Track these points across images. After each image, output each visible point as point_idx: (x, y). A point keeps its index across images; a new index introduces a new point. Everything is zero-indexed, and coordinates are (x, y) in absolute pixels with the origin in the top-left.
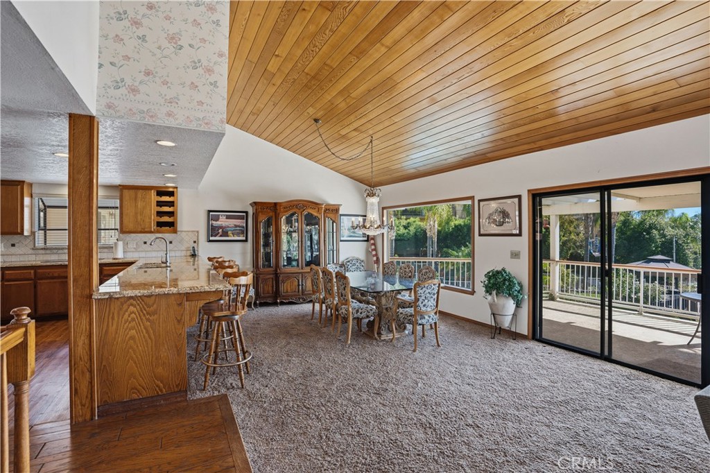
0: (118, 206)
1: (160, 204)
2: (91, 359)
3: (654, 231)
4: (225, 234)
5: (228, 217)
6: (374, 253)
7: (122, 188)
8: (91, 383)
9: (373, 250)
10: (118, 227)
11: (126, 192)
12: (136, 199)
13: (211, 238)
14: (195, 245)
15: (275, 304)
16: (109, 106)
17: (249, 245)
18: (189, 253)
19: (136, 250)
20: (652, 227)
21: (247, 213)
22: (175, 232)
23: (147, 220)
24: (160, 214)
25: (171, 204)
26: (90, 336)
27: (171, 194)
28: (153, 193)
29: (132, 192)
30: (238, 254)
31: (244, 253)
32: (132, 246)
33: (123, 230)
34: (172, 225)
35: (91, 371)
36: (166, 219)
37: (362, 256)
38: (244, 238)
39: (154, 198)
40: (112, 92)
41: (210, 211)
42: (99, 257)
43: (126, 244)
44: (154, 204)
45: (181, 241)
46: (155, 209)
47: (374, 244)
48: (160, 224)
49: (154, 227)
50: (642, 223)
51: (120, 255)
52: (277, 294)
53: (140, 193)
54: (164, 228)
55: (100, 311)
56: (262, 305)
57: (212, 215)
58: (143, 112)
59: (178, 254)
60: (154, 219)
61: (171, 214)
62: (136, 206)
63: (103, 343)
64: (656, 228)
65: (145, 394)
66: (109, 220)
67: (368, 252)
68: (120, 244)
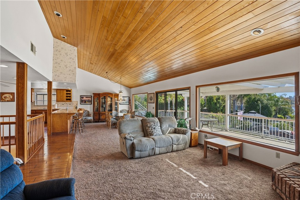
0: (56, 94)
1: (67, 94)
2: (51, 124)
3: (259, 102)
4: (85, 102)
5: (86, 97)
6: (130, 108)
7: (57, 90)
8: (51, 128)
9: (130, 107)
10: (56, 100)
11: (58, 91)
12: (60, 93)
13: (81, 103)
14: (77, 105)
15: (99, 122)
16: (54, 79)
17: (92, 105)
18: (75, 107)
19: (61, 106)
20: (259, 100)
21: (92, 96)
22: (71, 101)
23: (63, 98)
24: (67, 97)
25: (70, 94)
26: (51, 120)
27: (70, 91)
28: (65, 91)
29: (59, 91)
30: (89, 108)
31: (91, 108)
32: (59, 105)
33: (57, 101)
34: (70, 99)
35: (51, 126)
36: (68, 98)
37: (127, 109)
38: (91, 103)
39: (65, 92)
40: (55, 77)
41: (81, 96)
42: (53, 108)
43: (58, 105)
44: (65, 94)
45: (73, 104)
46: (65, 95)
47: (131, 105)
48: (67, 99)
49: (65, 100)
50: (255, 98)
51: (56, 107)
52: (99, 119)
53: (62, 91)
54: (68, 100)
55: (52, 116)
56: (95, 122)
57: (82, 97)
58: (60, 80)
59: (72, 107)
60: (65, 98)
61: (70, 97)
62: (61, 94)
63: (53, 122)
64: (260, 101)
65: (60, 132)
66: (54, 98)
67: (129, 108)
68: (56, 104)
